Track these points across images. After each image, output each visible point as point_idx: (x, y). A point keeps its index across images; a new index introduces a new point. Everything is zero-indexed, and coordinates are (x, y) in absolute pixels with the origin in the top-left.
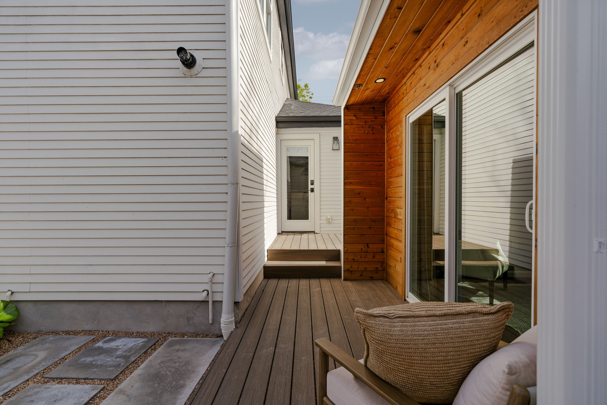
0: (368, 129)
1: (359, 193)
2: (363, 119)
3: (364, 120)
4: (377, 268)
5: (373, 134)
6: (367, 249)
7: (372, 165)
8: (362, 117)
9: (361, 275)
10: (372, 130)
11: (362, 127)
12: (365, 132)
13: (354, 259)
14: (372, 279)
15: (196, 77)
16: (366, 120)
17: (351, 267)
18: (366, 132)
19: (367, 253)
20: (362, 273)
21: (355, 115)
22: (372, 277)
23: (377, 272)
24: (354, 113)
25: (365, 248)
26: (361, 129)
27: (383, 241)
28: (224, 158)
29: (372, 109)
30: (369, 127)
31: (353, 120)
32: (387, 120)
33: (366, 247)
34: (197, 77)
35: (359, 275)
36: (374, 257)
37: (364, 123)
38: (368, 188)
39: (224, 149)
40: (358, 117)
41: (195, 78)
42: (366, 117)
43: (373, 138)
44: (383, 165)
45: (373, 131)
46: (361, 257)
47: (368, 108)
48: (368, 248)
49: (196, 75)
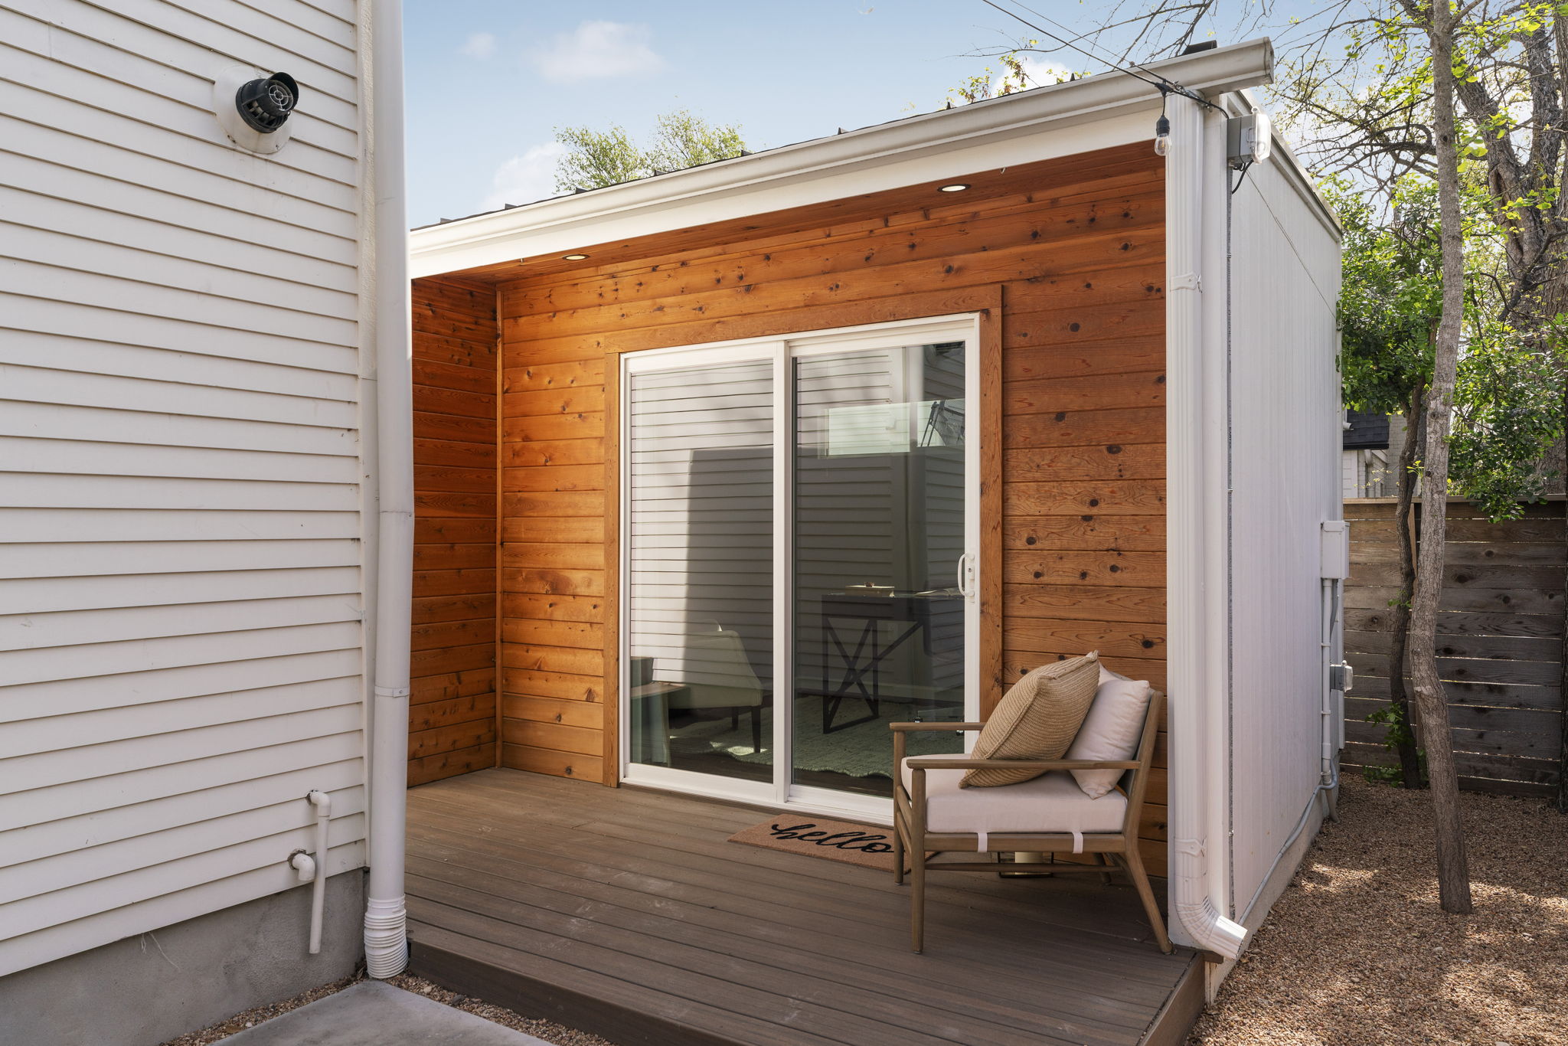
0: (460, 349)
1: (440, 531)
2: (450, 319)
3: (452, 322)
4: (479, 737)
5: (470, 365)
6: (457, 687)
7: (469, 450)
8: (448, 314)
9: (444, 765)
10: (469, 354)
11: (447, 342)
12: (453, 356)
13: (426, 722)
14: (469, 769)
15: (266, 160)
16: (457, 324)
17: (421, 746)
18: (456, 358)
19: (457, 698)
20: (446, 760)
21: (429, 305)
22: (468, 765)
23: (479, 749)
24: (428, 299)
25: (453, 684)
26: (445, 347)
27: (490, 661)
28: (346, 431)
29: (469, 297)
30: (462, 345)
31: (426, 319)
32: (503, 335)
33: (455, 681)
34: (270, 161)
35: (441, 764)
36: (472, 708)
37: (450, 332)
38: (459, 515)
39: (347, 404)
40: (438, 310)
41: (264, 162)
42: (455, 316)
43: (471, 377)
44: (492, 452)
45: (471, 356)
46: (444, 713)
47: (460, 290)
48: (460, 683)
49: (268, 154)
